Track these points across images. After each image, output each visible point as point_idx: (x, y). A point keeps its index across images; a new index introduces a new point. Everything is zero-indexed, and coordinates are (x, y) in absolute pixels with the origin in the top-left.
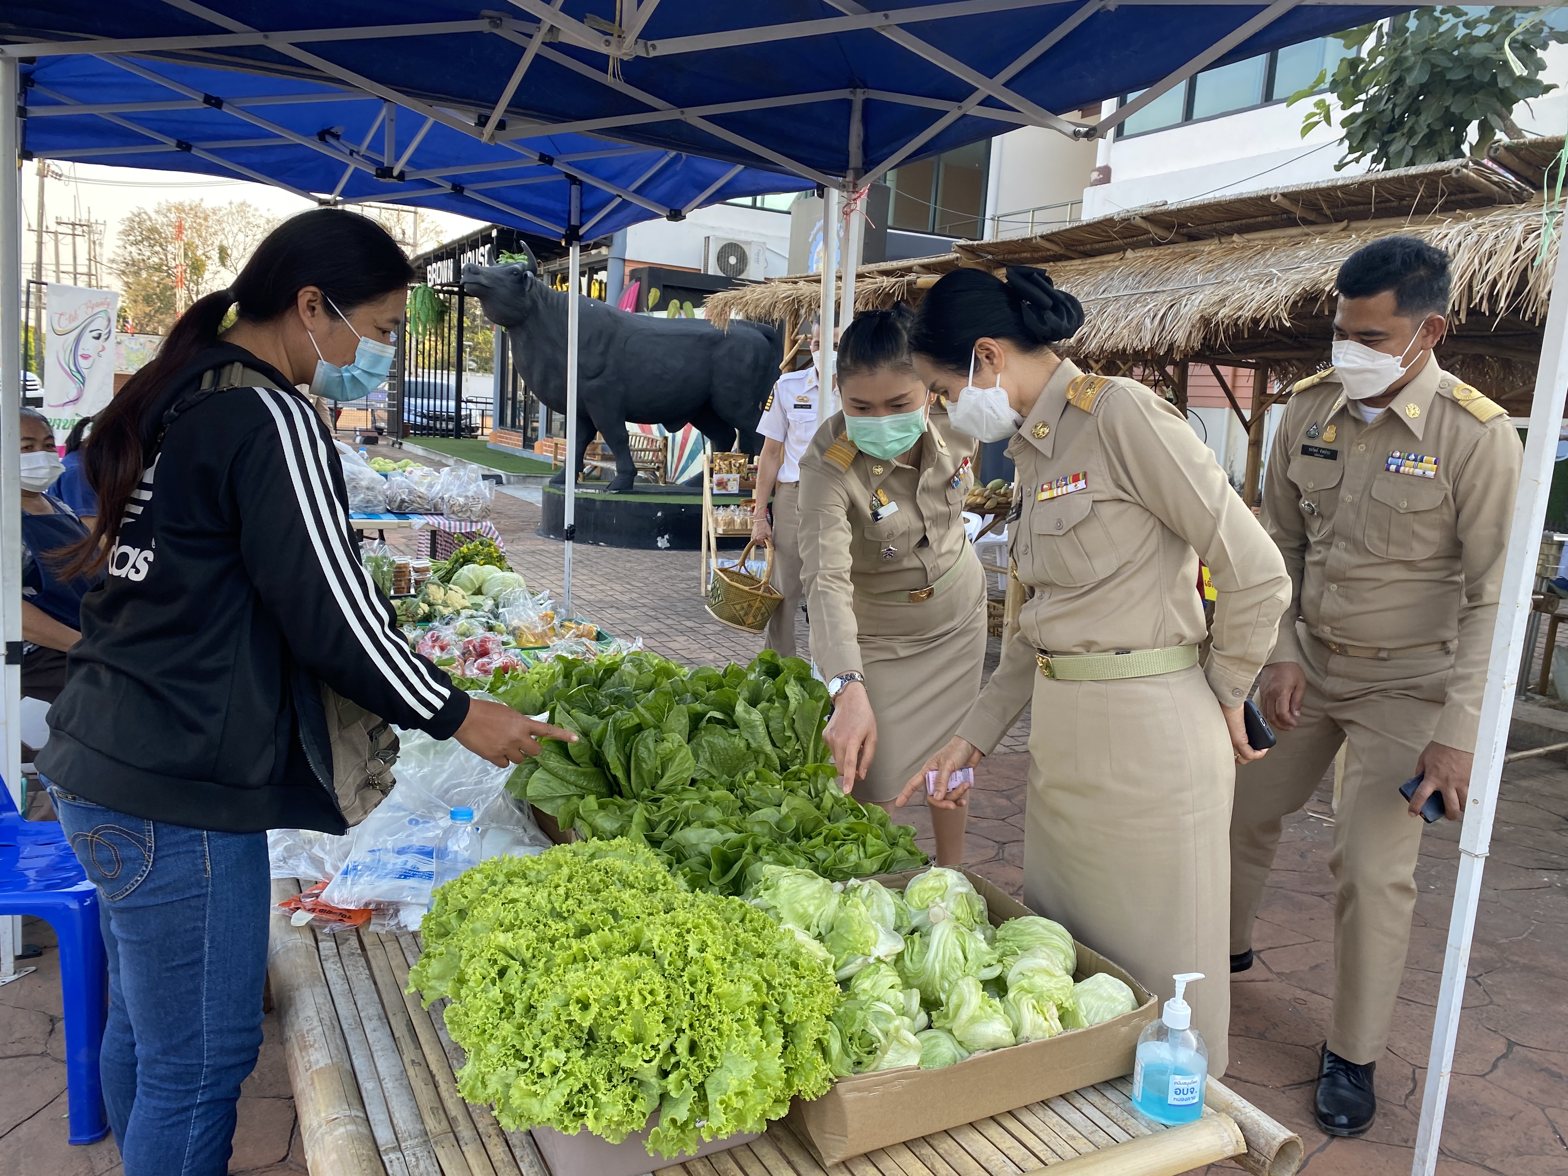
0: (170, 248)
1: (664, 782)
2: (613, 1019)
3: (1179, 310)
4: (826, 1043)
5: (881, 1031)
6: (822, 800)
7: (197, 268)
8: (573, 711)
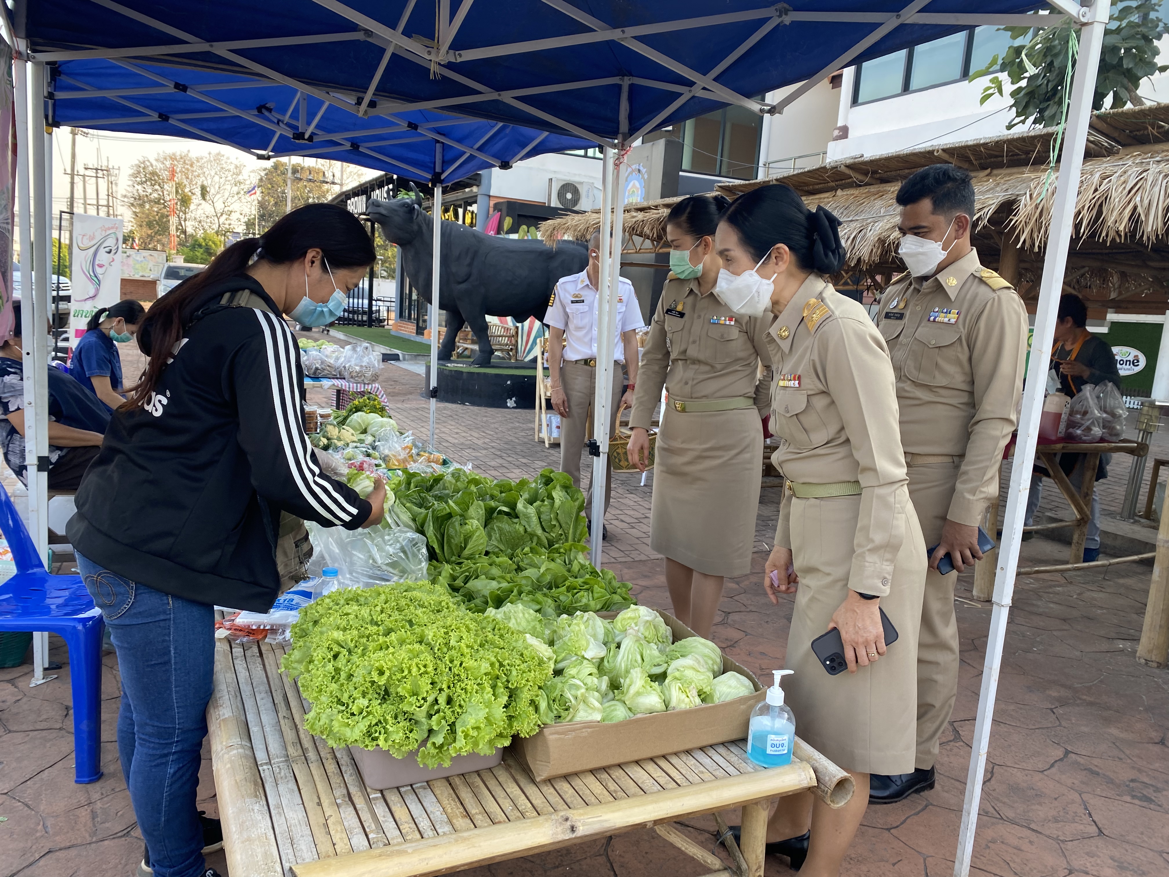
0: (166, 186)
1: (466, 552)
2: (399, 681)
3: (865, 235)
4: (537, 703)
5: (573, 696)
6: (572, 566)
7: (185, 201)
8: (408, 505)
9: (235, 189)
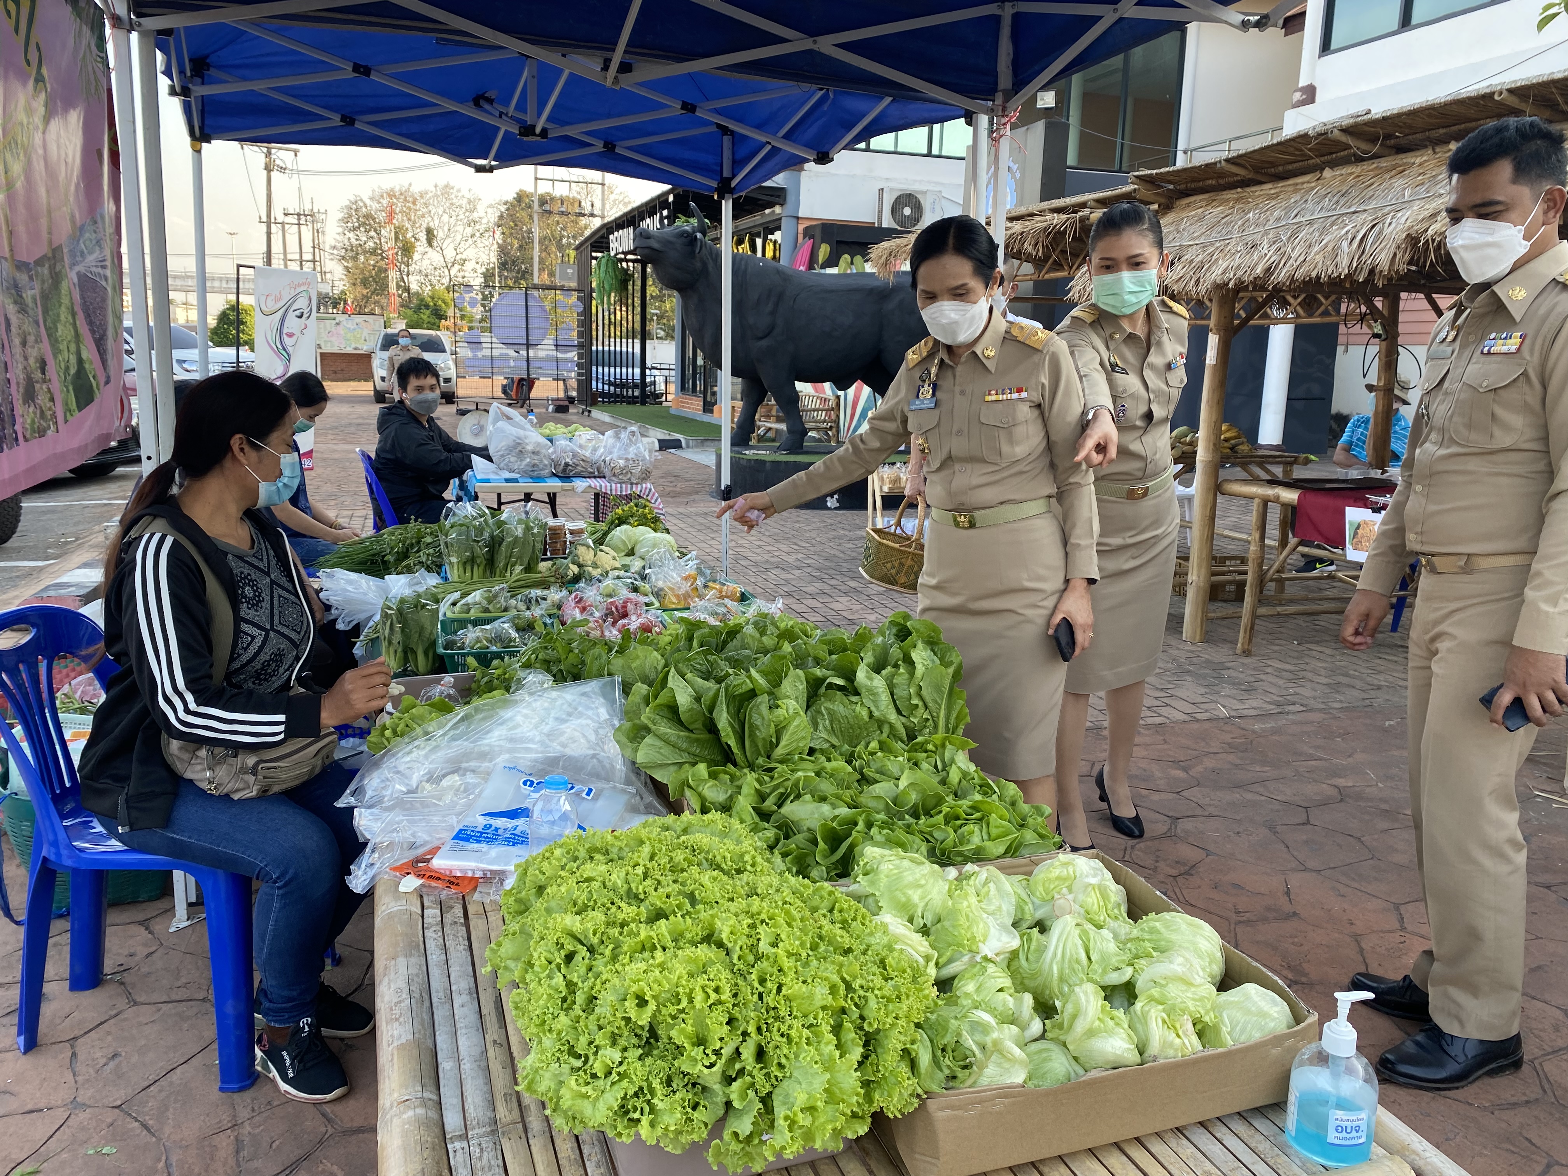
0: (383, 232)
1: (779, 752)
2: (674, 1017)
3: (1381, 232)
4: (914, 1054)
5: (977, 1044)
6: (948, 773)
7: (407, 250)
8: (689, 676)
9: (469, 231)
